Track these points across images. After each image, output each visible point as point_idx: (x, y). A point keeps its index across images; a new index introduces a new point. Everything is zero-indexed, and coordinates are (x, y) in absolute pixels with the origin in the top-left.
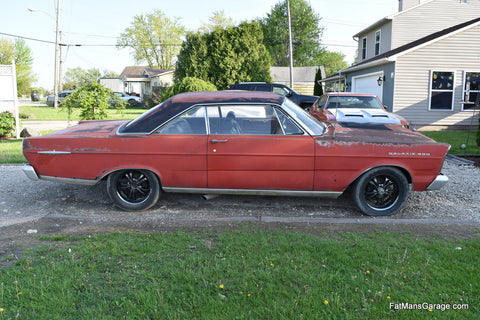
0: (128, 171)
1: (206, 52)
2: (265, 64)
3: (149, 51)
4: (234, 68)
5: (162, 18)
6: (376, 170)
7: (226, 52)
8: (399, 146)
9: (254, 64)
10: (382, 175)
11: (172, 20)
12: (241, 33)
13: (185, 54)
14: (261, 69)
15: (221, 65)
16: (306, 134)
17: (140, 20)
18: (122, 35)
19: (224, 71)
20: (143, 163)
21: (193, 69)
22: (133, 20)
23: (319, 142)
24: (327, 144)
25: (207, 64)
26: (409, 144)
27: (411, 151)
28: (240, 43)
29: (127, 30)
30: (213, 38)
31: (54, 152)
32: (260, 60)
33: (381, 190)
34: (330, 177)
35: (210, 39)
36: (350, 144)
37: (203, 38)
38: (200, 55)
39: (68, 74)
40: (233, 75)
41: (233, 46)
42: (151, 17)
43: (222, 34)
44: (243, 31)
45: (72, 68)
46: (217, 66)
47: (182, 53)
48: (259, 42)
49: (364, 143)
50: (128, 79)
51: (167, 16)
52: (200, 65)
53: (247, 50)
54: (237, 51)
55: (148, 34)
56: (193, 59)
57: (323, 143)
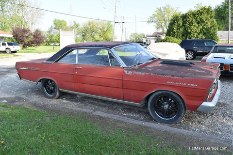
0: (49, 80)
1: (181, 24)
2: (215, 29)
3: (163, 24)
4: (196, 32)
5: (170, 8)
6: (160, 92)
7: (192, 23)
8: (175, 78)
9: (207, 29)
10: (166, 96)
11: (175, 9)
12: (201, 13)
13: (171, 25)
14: (212, 32)
15: (189, 30)
16: (121, 66)
17: (159, 10)
18: (151, 17)
19: (190, 33)
21: (175, 32)
22: (156, 10)
23: (126, 72)
24: (130, 73)
25: (182, 30)
26: (183, 77)
27: (183, 82)
28: (200, 19)
29: (153, 15)
30: (186, 17)
31: (23, 68)
32: (211, 27)
33: (166, 106)
35: (184, 17)
36: (143, 74)
37: (181, 17)
38: (178, 25)
39: (131, 36)
40: (195, 36)
41: (196, 21)
42: (165, 8)
43: (191, 14)
44: (202, 12)
45: (133, 33)
46: (187, 31)
47: (170, 24)
48: (211, 17)
49: (152, 74)
50: (148, 38)
51: (172, 7)
52: (178, 31)
53: (204, 22)
54: (198, 23)
55: (163, 16)
56: (175, 27)
57: (128, 72)
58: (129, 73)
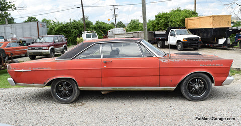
8: (206, 61)
20: (68, 75)
26: (211, 60)
31: (23, 70)
34: (168, 79)
36: (178, 60)
49: (186, 60)
57: (163, 61)
58: (165, 61)
